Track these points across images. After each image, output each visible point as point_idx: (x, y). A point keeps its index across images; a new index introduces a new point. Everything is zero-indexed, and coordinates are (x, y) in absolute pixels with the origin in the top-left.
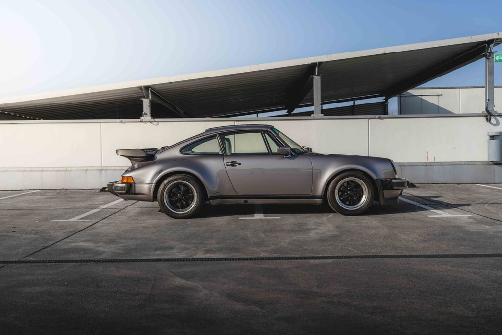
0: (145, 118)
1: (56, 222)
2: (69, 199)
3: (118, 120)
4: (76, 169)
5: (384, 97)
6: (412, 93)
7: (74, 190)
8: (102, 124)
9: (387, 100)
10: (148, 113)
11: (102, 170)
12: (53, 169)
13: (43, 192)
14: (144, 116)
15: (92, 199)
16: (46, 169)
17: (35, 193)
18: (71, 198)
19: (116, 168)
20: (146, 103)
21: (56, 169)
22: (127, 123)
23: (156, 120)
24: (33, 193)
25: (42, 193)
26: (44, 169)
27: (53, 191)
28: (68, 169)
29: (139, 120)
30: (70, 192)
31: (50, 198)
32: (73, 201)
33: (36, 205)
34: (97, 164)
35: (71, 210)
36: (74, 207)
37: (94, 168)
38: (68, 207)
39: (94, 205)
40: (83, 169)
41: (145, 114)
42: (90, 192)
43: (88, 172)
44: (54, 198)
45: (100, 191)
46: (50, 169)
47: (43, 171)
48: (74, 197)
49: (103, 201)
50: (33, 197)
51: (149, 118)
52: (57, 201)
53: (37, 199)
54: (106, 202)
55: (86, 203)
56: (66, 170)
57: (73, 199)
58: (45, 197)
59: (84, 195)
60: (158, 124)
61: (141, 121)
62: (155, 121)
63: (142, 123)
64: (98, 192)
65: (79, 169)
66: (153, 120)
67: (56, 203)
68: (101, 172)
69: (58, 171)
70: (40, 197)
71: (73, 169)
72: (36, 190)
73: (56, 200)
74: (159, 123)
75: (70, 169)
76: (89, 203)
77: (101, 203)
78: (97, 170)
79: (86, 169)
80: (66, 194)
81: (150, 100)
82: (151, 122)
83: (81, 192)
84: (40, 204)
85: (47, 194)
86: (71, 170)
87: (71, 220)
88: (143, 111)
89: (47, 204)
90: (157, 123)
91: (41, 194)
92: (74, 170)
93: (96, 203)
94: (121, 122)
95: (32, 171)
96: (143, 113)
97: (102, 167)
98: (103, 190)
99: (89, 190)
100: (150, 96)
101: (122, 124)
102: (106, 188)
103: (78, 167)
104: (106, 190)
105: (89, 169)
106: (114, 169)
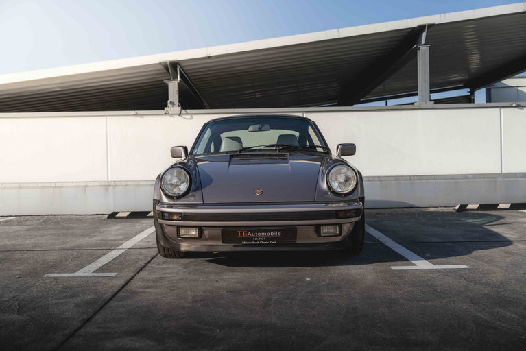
0: (172, 108)
1: (56, 279)
2: (64, 232)
3: (133, 112)
4: (71, 184)
5: (469, 90)
6: (507, 84)
7: (67, 217)
8: (108, 118)
9: (472, 93)
10: (176, 102)
11: (108, 186)
12: (36, 185)
13: (22, 219)
14: (170, 105)
15: (102, 230)
16: (26, 185)
17: (11, 221)
18: (67, 229)
19: (129, 183)
20: (173, 87)
21: (40, 185)
22: (145, 117)
23: (189, 111)
24: (7, 221)
25: (21, 222)
26: (22, 186)
27: (36, 218)
28: (57, 185)
29: (163, 112)
30: (62, 219)
31: (33, 229)
32: (72, 234)
33: (13, 242)
34: (101, 177)
35: (75, 252)
36: (78, 246)
37: (96, 184)
38: (67, 246)
39: (110, 243)
40: (81, 184)
41: (172, 103)
42: (92, 219)
43: (87, 189)
44: (39, 229)
45: (108, 218)
46: (32, 185)
47: (20, 188)
48: (72, 228)
49: (121, 234)
50: (7, 228)
51: (177, 109)
52: (46, 235)
53: (14, 232)
54: (128, 237)
55: (95, 238)
56: (56, 187)
57: (71, 231)
58: (26, 227)
59: (85, 225)
60: (192, 118)
61: (165, 114)
62: (187, 114)
63: (167, 117)
64: (105, 220)
65: (74, 184)
66: (183, 111)
67: (45, 237)
68: (107, 189)
69: (43, 187)
70: (17, 228)
71: (64, 185)
72: (11, 216)
73: (45, 232)
74: (194, 116)
75: (60, 185)
76: (100, 238)
77: (120, 237)
78: (101, 186)
79: (85, 184)
80: (58, 222)
81: (178, 83)
82: (180, 114)
83: (78, 220)
84: (19, 241)
85: (28, 223)
86: (62, 187)
87: (80, 273)
88: (167, 99)
89: (32, 241)
90: (189, 117)
91: (19, 223)
92: (67, 187)
93: (111, 238)
94: (137, 115)
95: (5, 188)
96: (169, 102)
97: (108, 182)
98: (113, 216)
99: (89, 217)
100: (179, 76)
101: (137, 118)
102: (117, 213)
103: (73, 182)
104: (118, 215)
105: (89, 184)
106: (126, 185)
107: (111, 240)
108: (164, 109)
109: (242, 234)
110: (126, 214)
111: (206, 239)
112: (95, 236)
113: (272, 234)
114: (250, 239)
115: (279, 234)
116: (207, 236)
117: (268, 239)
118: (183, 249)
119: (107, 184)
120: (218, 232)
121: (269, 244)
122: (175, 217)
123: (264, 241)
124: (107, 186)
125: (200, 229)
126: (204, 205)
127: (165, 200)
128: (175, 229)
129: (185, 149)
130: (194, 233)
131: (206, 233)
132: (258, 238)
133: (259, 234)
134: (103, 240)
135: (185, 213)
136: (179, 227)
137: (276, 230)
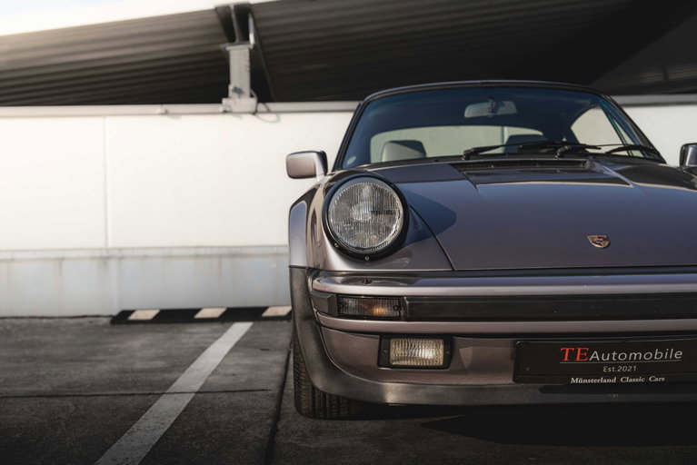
0: (237, 100)
3: (158, 109)
4: (30, 255)
7: (23, 321)
8: (110, 119)
10: (246, 89)
11: (108, 258)
14: (234, 95)
15: (109, 347)
18: (32, 345)
19: (150, 252)
20: (239, 59)
22: (184, 119)
23: (273, 106)
29: (220, 108)
30: (13, 325)
34: (92, 240)
35: (68, 402)
36: (69, 385)
37: (82, 254)
38: (44, 387)
39: (143, 377)
40: (51, 255)
41: (238, 91)
42: (77, 325)
45: (112, 323)
49: (159, 357)
51: (251, 102)
54: (178, 364)
55: (103, 366)
59: (68, 337)
60: (279, 120)
61: (225, 112)
62: (269, 111)
63: (228, 118)
64: (105, 326)
65: (38, 255)
66: (261, 107)
68: (106, 264)
71: (17, 256)
74: (283, 116)
75: (8, 256)
76: (115, 366)
77: (160, 364)
78: (93, 258)
79: (60, 255)
80: (7, 333)
81: (251, 50)
82: (255, 113)
83: (49, 326)
86: (12, 260)
88: (228, 82)
90: (273, 117)
92: (22, 261)
93: (138, 365)
94: (166, 113)
96: (231, 87)
97: (108, 250)
98: (122, 318)
99: (71, 321)
100: (252, 37)
101: (166, 119)
102: (131, 312)
103: (34, 251)
104: (132, 317)
105: (67, 255)
106: (144, 256)
107: (142, 371)
108: (220, 102)
109: (573, 355)
110: (150, 314)
111: (464, 371)
112: (101, 361)
113: (657, 355)
114: (595, 370)
115: (678, 355)
116: (466, 363)
117: (644, 369)
118: (391, 398)
119: (104, 254)
120: (503, 350)
121: (646, 382)
122: (378, 311)
123: (632, 375)
124: (104, 259)
125: (449, 341)
126: (455, 274)
127: (338, 263)
128: (375, 341)
129: (323, 156)
130: (429, 353)
131: (466, 352)
132: (616, 366)
133: (622, 357)
134: (125, 372)
135: (411, 298)
136: (385, 337)
137: (670, 345)
